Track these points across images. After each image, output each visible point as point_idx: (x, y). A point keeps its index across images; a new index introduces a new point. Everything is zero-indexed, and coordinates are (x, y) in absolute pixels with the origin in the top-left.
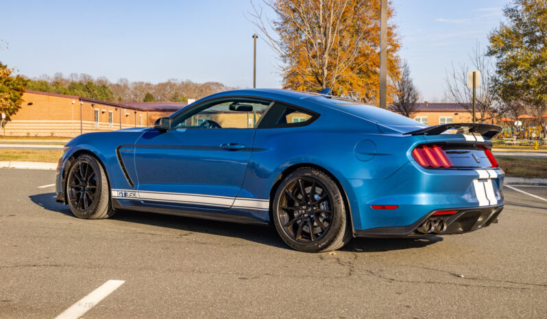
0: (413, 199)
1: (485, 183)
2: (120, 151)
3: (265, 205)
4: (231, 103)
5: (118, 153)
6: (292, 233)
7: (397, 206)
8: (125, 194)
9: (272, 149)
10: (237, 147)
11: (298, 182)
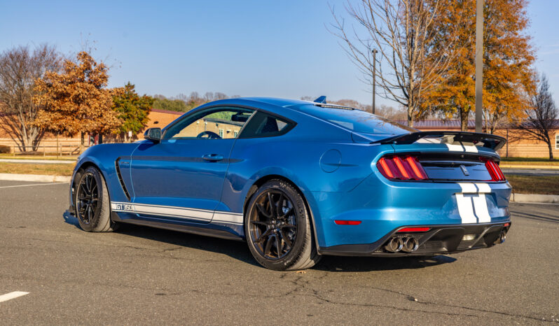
0: (380, 214)
1: (475, 198)
2: (120, 163)
3: (239, 219)
4: (235, 113)
5: (117, 165)
6: (262, 250)
7: (360, 222)
8: (123, 206)
9: (246, 160)
10: (216, 158)
11: (267, 195)
